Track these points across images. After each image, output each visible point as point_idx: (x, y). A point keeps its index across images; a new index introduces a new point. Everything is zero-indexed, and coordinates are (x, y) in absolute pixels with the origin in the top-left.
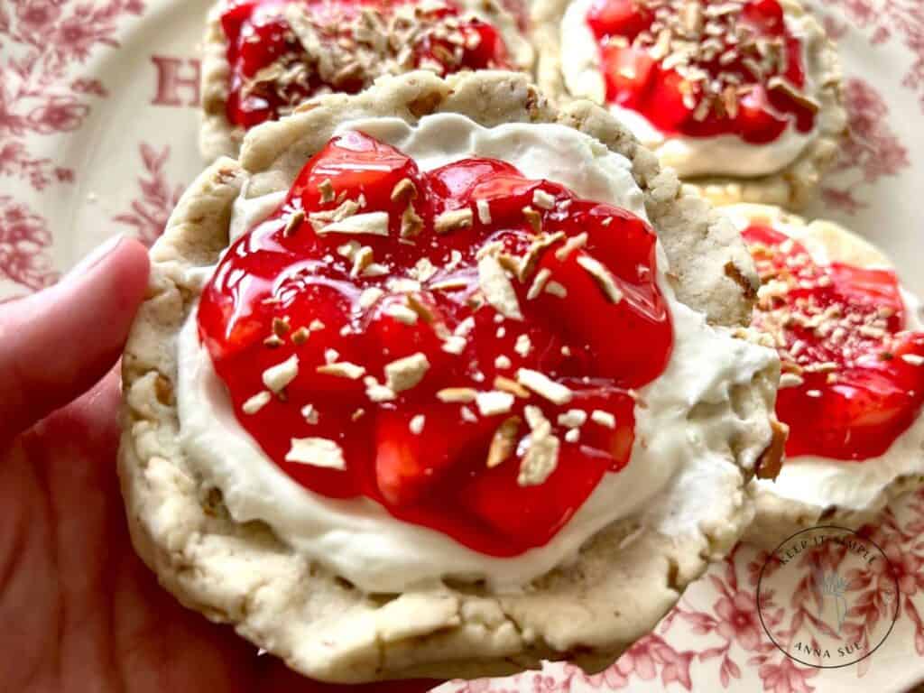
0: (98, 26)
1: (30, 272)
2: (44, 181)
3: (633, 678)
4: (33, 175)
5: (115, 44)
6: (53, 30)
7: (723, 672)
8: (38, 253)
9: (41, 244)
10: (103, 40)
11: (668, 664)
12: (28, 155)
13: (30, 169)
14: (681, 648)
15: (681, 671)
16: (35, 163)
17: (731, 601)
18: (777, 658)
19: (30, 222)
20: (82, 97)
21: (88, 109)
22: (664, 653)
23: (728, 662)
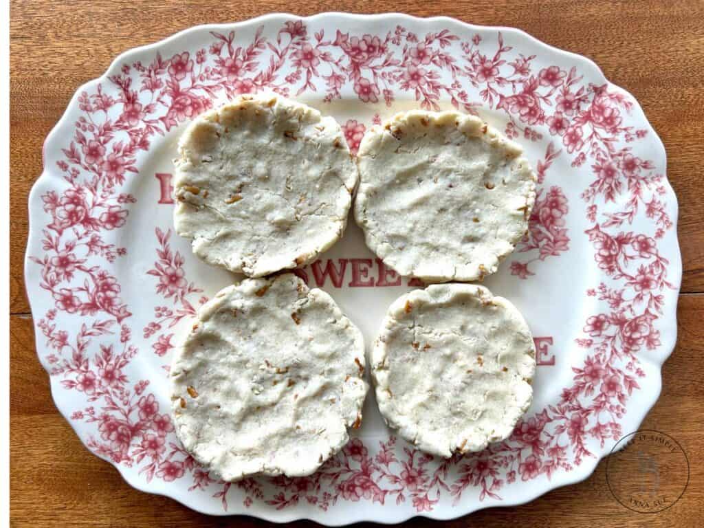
0: (127, 159)
1: (114, 308)
2: (112, 257)
3: (362, 498)
4: (107, 254)
5: (136, 171)
6: (103, 162)
7: (398, 498)
8: (116, 297)
9: (116, 292)
10: (129, 169)
11: (376, 494)
12: (103, 242)
13: (105, 251)
14: (383, 488)
15: (381, 497)
16: (107, 247)
17: (408, 471)
18: (422, 495)
19: (110, 281)
20: (124, 206)
21: (127, 212)
22: (376, 490)
23: (401, 495)
